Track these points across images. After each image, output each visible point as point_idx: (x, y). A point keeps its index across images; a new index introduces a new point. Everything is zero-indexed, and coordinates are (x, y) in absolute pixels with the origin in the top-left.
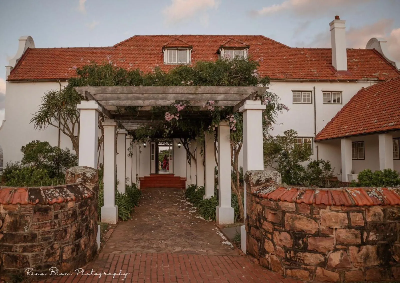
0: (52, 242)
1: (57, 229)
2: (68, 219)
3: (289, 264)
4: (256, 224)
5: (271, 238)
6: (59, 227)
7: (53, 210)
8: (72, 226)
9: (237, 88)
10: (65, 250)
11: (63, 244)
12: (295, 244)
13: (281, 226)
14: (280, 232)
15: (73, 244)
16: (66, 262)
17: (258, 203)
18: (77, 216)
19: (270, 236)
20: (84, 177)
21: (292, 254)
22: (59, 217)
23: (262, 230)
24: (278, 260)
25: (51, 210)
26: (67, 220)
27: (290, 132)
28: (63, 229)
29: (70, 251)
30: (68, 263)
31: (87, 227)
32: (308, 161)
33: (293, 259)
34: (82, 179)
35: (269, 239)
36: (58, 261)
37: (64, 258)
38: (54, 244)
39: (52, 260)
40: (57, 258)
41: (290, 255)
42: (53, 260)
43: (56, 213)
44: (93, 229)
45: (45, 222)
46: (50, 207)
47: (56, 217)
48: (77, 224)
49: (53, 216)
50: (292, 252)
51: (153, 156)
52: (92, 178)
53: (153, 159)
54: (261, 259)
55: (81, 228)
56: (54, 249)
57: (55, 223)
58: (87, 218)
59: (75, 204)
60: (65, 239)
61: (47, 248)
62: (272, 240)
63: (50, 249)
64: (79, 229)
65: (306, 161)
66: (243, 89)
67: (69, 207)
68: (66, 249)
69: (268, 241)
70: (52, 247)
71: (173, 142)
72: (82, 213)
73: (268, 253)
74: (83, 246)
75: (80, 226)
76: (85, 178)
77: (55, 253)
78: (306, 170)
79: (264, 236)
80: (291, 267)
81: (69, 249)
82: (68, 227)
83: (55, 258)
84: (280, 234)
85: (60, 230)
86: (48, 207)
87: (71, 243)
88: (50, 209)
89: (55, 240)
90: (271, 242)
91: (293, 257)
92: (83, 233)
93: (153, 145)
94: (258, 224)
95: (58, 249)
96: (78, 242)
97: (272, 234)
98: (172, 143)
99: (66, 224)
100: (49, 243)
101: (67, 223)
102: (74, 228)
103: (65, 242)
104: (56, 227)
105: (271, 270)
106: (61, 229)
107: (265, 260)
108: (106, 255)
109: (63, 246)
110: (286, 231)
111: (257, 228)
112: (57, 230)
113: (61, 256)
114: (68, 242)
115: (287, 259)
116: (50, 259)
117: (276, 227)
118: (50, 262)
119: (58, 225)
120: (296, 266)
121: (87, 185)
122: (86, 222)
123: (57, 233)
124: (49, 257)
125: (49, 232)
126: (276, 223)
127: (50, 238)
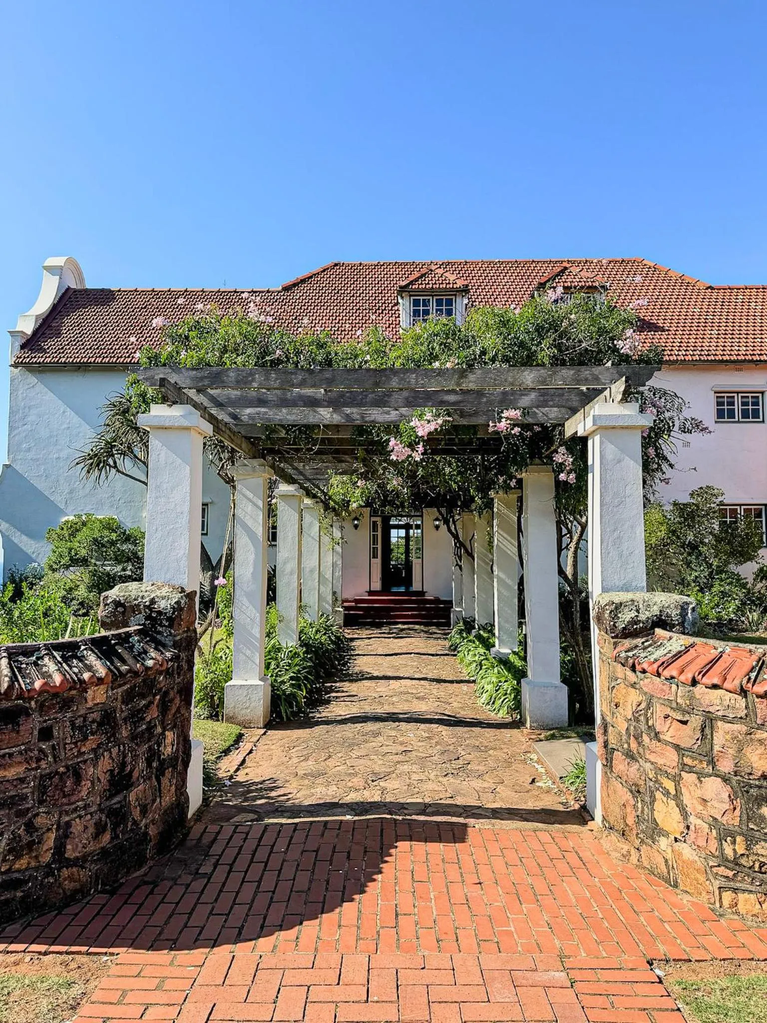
0: (28, 809)
1: (48, 771)
2: (86, 738)
3: (730, 874)
4: (629, 745)
5: (673, 792)
6: (55, 761)
7: (35, 716)
8: (97, 758)
9: (572, 372)
10: (72, 830)
11: (67, 813)
12: (749, 819)
13: (702, 758)
14: (700, 775)
15: (101, 810)
16: (76, 866)
17: (633, 685)
18: (115, 728)
19: (670, 785)
20: (152, 611)
21: (741, 849)
22: (56, 733)
23: (648, 766)
24: (697, 858)
25: (28, 715)
26: (82, 741)
27: (705, 492)
28: (67, 767)
29: (91, 830)
30: (83, 867)
31: (153, 754)
32: (754, 563)
33: (743, 861)
34: (146, 619)
35: (667, 793)
36: (48, 865)
37: (71, 852)
38: (37, 815)
39: (29, 863)
40: (47, 858)
41: (734, 850)
42: (33, 864)
43: (45, 721)
44: (174, 759)
45: (7, 751)
46: (27, 705)
47: (46, 734)
48: (115, 751)
49: (36, 733)
50: (739, 839)
51: (375, 550)
52: (173, 613)
53: (375, 556)
54: (644, 848)
55: (129, 759)
56: (37, 830)
57: (41, 750)
58: (150, 728)
59: (110, 693)
60: (73, 799)
61: (12, 828)
62: (677, 797)
63: (21, 831)
64: (123, 765)
65: (749, 563)
66: (588, 372)
67: (90, 704)
68: (77, 827)
69: (665, 799)
70: (30, 827)
71: (422, 516)
72: (136, 716)
73: (666, 835)
74: (136, 813)
75: (125, 756)
76: (154, 615)
77: (39, 843)
78: (749, 586)
79: (651, 784)
80: (738, 885)
81: (86, 827)
82: (85, 762)
83: (36, 857)
84: (701, 782)
85: (57, 773)
86: (17, 705)
87: (94, 808)
88: (26, 712)
89: (41, 802)
90: (672, 803)
91: (742, 855)
92: (136, 774)
93: (375, 523)
94: (634, 745)
95: (49, 830)
96: (119, 802)
97: (677, 780)
98: (420, 518)
99: (81, 754)
100: (20, 814)
101: (83, 749)
102: (105, 763)
103: (73, 806)
104: (43, 764)
105: (676, 885)
106: (62, 770)
107: (656, 854)
108: (213, 828)
109: (67, 819)
110: (717, 776)
111: (630, 756)
112: (50, 774)
113: (59, 848)
114: (85, 807)
115: (724, 861)
116: (22, 863)
117: (687, 761)
118: (19, 871)
119: (50, 759)
120: (752, 883)
121: (160, 633)
122: (149, 740)
123: (48, 782)
124: (18, 857)
125: (22, 780)
126: (689, 750)
127: (24, 798)
